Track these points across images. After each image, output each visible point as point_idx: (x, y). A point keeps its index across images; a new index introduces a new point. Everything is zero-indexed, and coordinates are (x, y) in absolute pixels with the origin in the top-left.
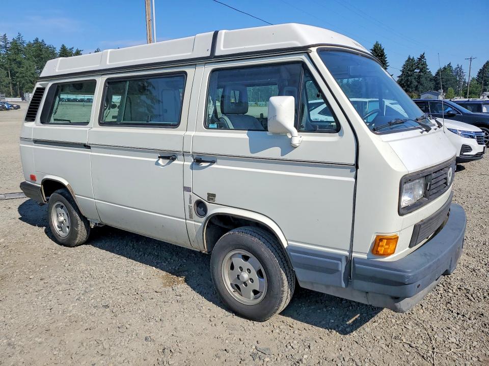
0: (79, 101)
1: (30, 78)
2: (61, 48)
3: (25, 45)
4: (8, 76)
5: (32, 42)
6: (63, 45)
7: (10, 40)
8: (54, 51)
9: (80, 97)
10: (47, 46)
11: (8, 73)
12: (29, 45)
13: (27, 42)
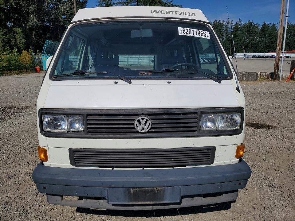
0: (266, 57)
1: (241, 44)
2: (263, 24)
3: (242, 25)
4: (230, 44)
5: (246, 23)
6: (265, 22)
7: (234, 23)
8: (258, 27)
9: (266, 54)
10: (254, 24)
11: (230, 42)
12: (244, 25)
13: (243, 23)
